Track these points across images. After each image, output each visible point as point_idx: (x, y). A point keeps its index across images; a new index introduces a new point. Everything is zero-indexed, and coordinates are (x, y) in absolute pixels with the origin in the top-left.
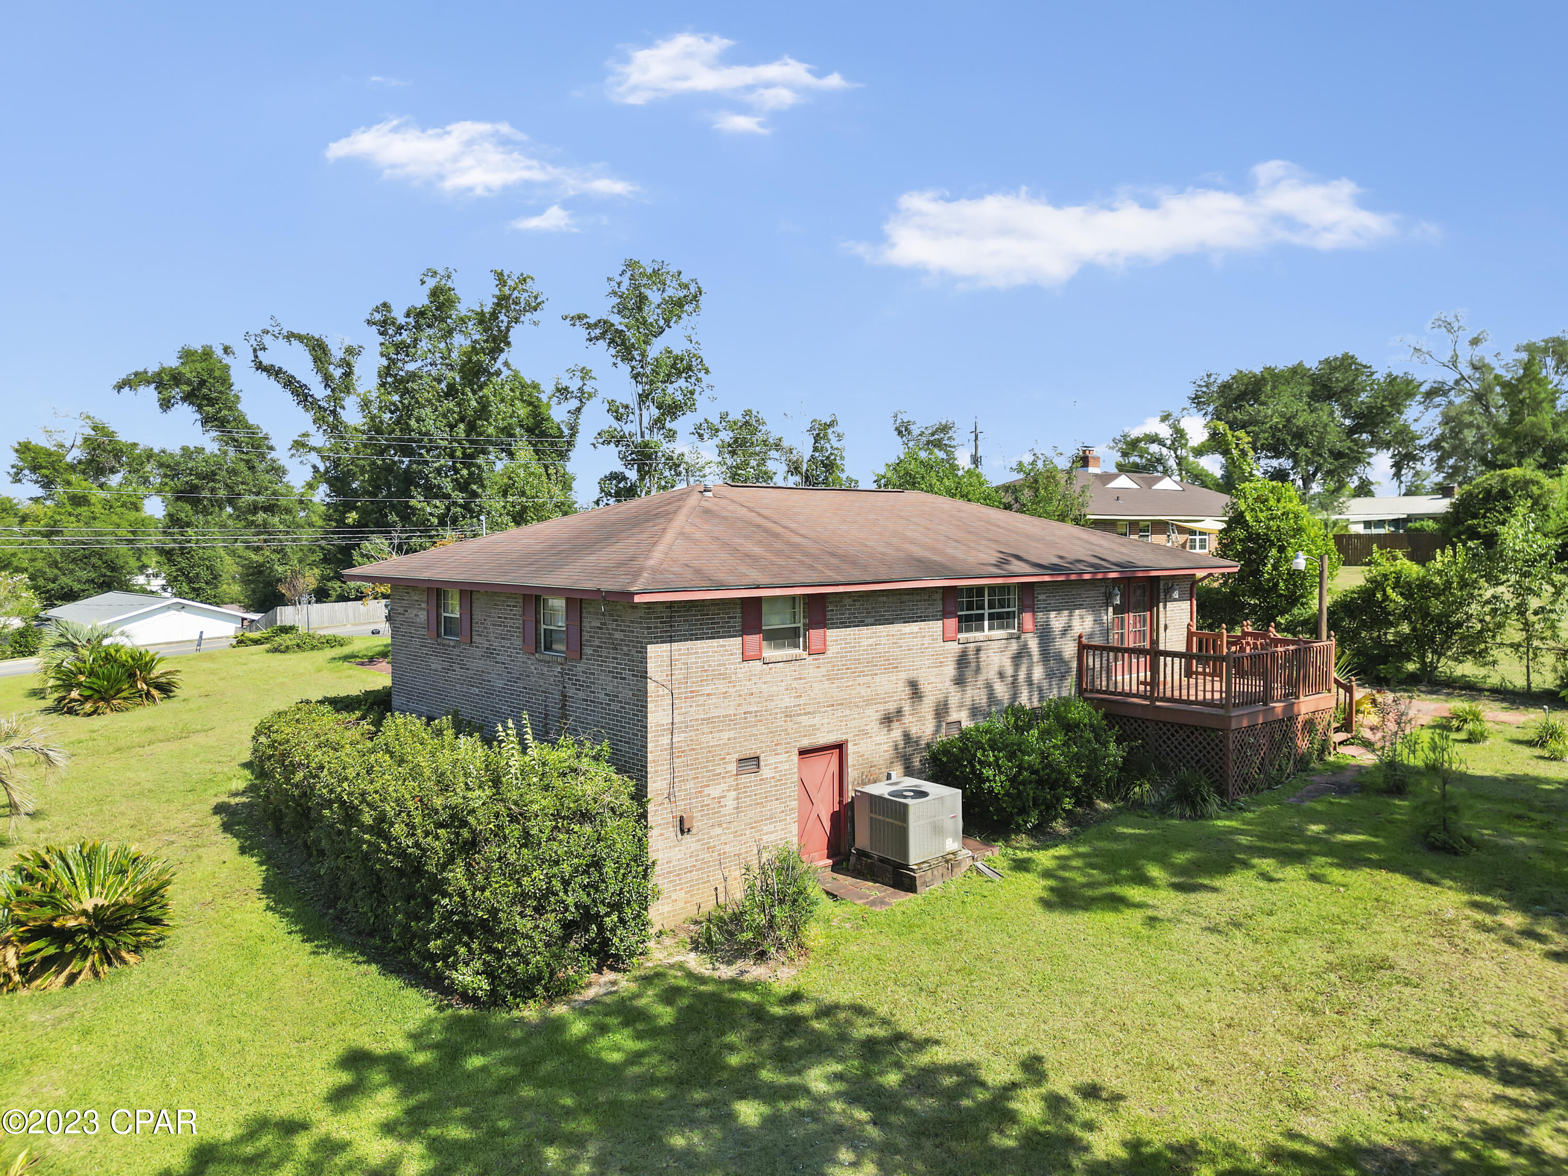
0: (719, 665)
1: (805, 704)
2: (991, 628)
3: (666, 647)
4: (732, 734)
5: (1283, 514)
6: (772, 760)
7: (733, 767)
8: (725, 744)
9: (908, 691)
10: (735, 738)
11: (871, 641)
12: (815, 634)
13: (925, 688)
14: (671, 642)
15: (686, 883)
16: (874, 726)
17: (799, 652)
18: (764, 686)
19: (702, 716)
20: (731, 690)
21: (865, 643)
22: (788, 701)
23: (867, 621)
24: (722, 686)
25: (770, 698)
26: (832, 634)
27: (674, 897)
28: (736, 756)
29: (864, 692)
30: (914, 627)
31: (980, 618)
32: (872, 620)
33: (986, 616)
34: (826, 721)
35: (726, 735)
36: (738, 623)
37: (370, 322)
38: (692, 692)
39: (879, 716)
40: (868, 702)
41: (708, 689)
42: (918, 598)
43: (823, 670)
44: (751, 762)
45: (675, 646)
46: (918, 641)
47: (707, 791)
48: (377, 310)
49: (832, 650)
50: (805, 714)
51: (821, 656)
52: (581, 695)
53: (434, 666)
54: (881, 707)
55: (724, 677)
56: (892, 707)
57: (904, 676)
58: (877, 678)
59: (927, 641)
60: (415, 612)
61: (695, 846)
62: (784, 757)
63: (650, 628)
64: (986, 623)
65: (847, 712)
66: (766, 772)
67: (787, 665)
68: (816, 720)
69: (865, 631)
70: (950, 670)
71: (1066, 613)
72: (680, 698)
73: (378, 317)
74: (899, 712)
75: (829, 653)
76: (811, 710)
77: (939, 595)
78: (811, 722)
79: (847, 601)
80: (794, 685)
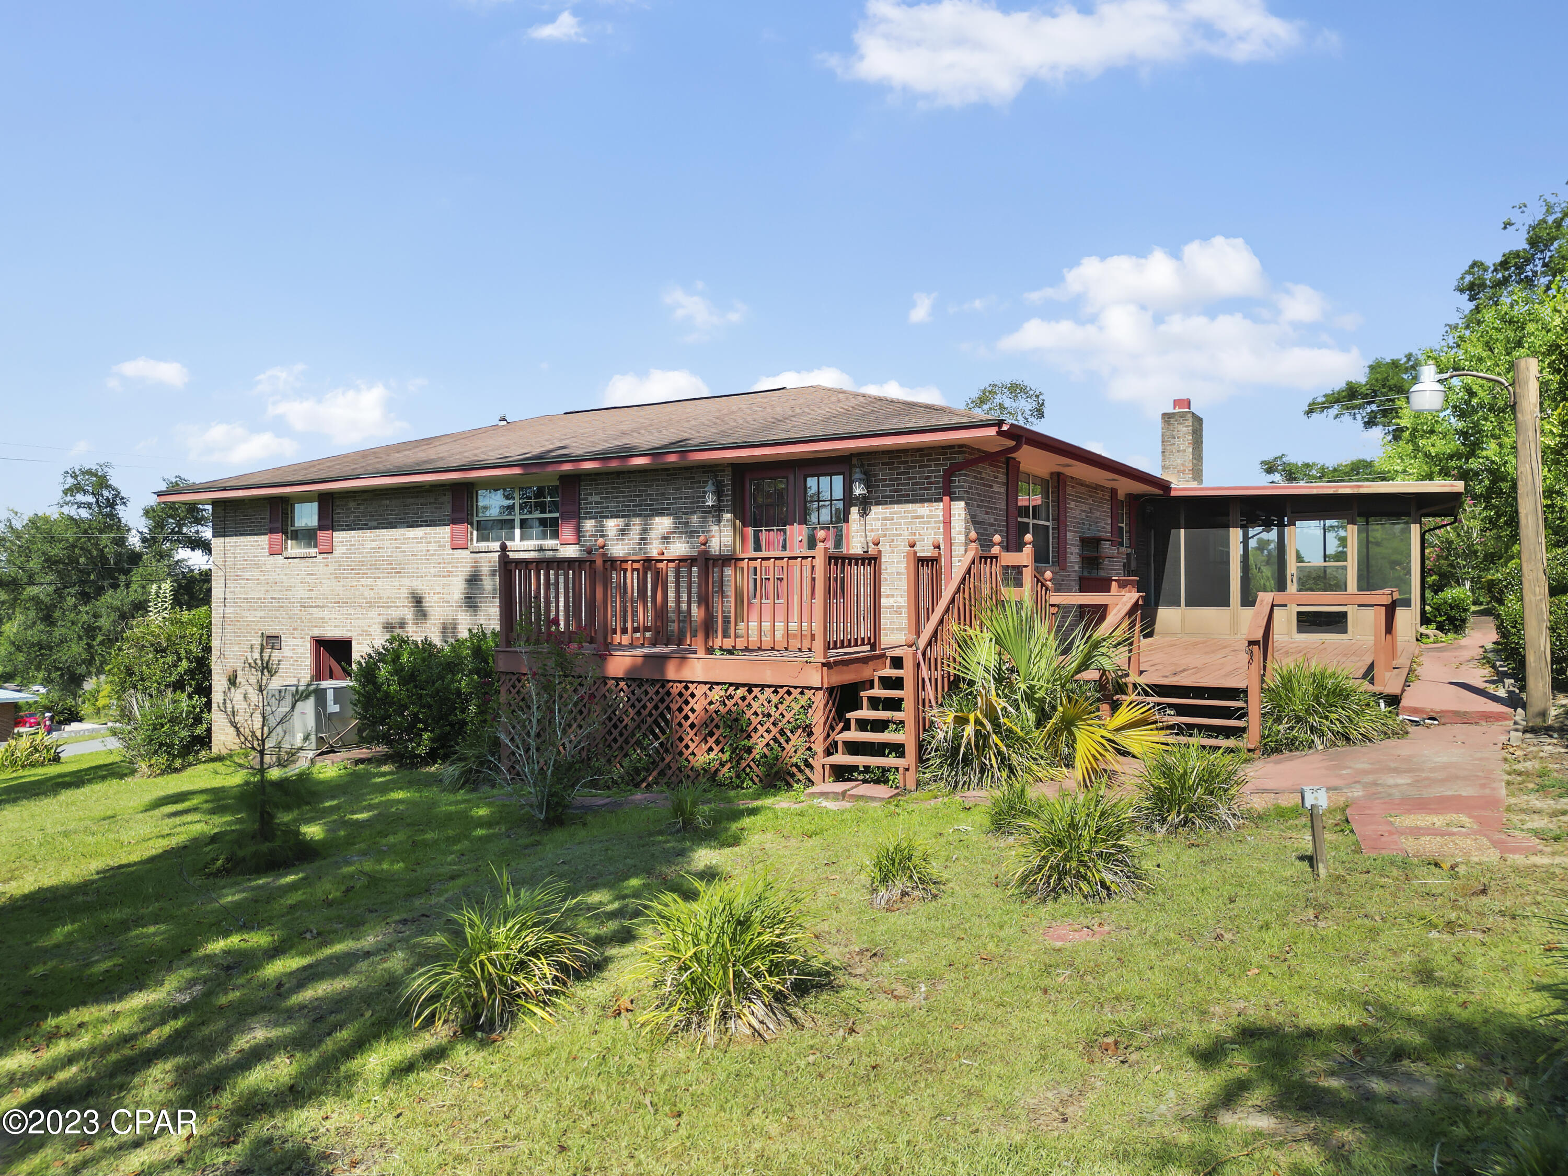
0: (255, 557)
1: (314, 598)
2: (522, 539)
3: (222, 540)
4: (262, 614)
6: (288, 643)
7: (263, 641)
8: (258, 621)
9: (411, 604)
10: (262, 619)
11: (374, 544)
12: (321, 535)
14: (224, 536)
16: (374, 629)
17: (313, 551)
18: (284, 578)
19: (241, 597)
20: (261, 578)
21: (369, 545)
22: (301, 593)
23: (371, 524)
24: (255, 573)
25: (288, 589)
26: (338, 536)
28: (265, 633)
29: (368, 594)
30: (419, 532)
31: (510, 525)
32: (375, 524)
33: (518, 523)
34: (333, 616)
35: (259, 614)
36: (265, 523)
38: (236, 577)
39: (382, 619)
40: (371, 605)
41: (247, 575)
42: (422, 501)
43: (331, 568)
44: (275, 640)
45: (228, 539)
46: (423, 546)
49: (339, 550)
50: (316, 607)
51: (329, 556)
54: (383, 611)
55: (258, 566)
57: (407, 585)
58: (379, 582)
59: (433, 547)
61: (239, 698)
62: (299, 641)
64: (517, 532)
65: (351, 611)
66: (285, 651)
67: (303, 561)
68: (325, 614)
69: (369, 534)
70: (460, 580)
72: (229, 581)
75: (336, 553)
76: (319, 604)
77: (447, 498)
78: (321, 614)
79: (352, 505)
80: (308, 579)
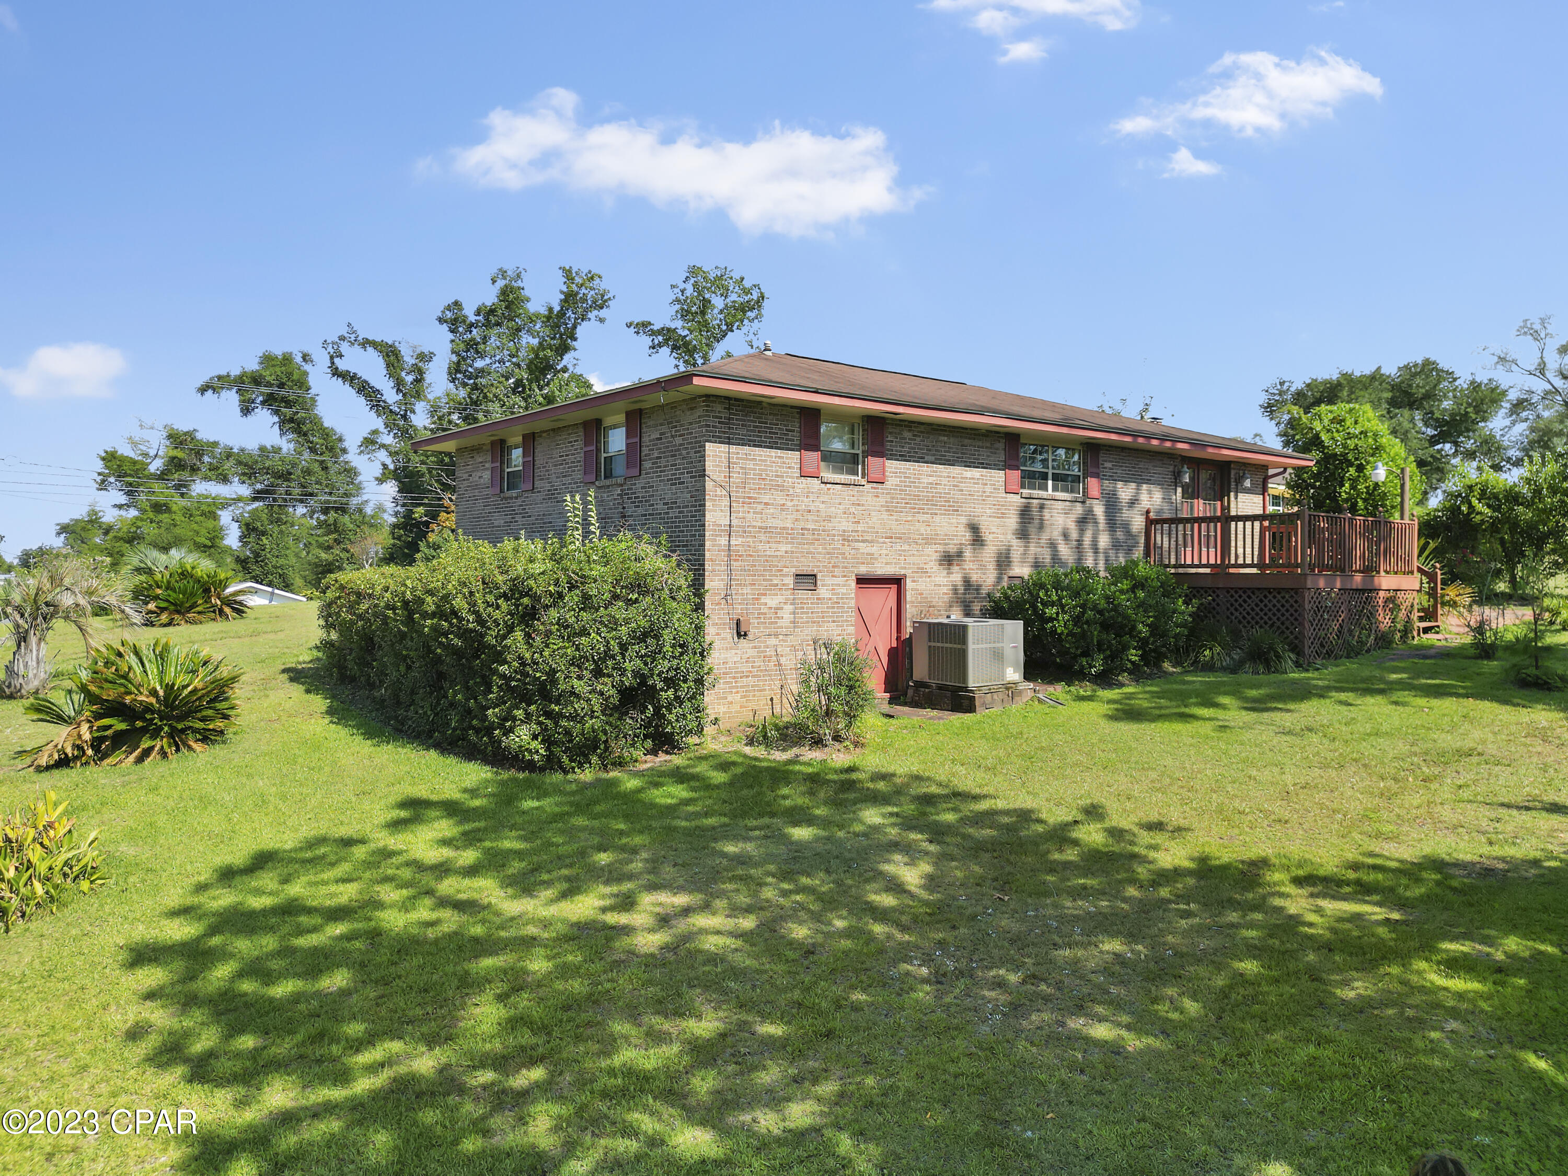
0: (777, 476)
1: (863, 532)
2: (1055, 489)
3: (724, 448)
4: (789, 547)
5: (1361, 433)
6: (830, 581)
7: (790, 581)
8: (782, 556)
9: (968, 535)
10: (792, 552)
11: (931, 479)
12: (873, 462)
13: (988, 537)
14: (729, 443)
15: (742, 687)
16: (933, 566)
17: (858, 478)
18: (822, 506)
19: (759, 524)
20: (789, 504)
21: (925, 480)
22: (845, 525)
23: (927, 458)
24: (780, 498)
25: (829, 519)
26: (892, 466)
27: (730, 698)
28: (793, 570)
29: (923, 529)
30: (976, 473)
31: (1044, 477)
32: (932, 458)
33: (1050, 476)
34: (884, 552)
35: (783, 548)
36: (796, 437)
37: (441, 320)
38: (749, 498)
39: (935, 556)
40: (928, 541)
41: (765, 498)
42: (980, 443)
43: (882, 500)
44: (807, 580)
45: (733, 448)
46: (979, 487)
47: (763, 600)
48: (448, 308)
49: (891, 482)
50: (863, 541)
51: (879, 486)
52: (640, 511)
53: (496, 523)
54: (941, 548)
55: (781, 488)
56: (952, 549)
57: (964, 520)
58: (937, 519)
59: (988, 489)
60: (479, 474)
61: (751, 652)
62: (840, 580)
63: (708, 426)
64: (1050, 483)
65: (906, 547)
66: (823, 592)
67: (845, 488)
68: (874, 550)
69: (925, 468)
70: (1013, 521)
71: (1133, 485)
72: (738, 502)
73: (449, 315)
74: (960, 554)
75: (888, 484)
76: (869, 538)
77: (1000, 445)
78: (869, 550)
79: (907, 434)
80: (853, 510)
